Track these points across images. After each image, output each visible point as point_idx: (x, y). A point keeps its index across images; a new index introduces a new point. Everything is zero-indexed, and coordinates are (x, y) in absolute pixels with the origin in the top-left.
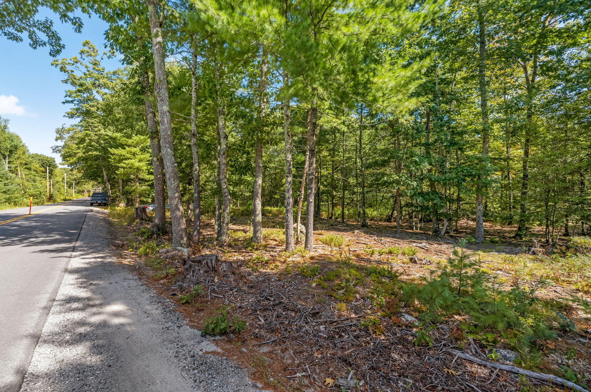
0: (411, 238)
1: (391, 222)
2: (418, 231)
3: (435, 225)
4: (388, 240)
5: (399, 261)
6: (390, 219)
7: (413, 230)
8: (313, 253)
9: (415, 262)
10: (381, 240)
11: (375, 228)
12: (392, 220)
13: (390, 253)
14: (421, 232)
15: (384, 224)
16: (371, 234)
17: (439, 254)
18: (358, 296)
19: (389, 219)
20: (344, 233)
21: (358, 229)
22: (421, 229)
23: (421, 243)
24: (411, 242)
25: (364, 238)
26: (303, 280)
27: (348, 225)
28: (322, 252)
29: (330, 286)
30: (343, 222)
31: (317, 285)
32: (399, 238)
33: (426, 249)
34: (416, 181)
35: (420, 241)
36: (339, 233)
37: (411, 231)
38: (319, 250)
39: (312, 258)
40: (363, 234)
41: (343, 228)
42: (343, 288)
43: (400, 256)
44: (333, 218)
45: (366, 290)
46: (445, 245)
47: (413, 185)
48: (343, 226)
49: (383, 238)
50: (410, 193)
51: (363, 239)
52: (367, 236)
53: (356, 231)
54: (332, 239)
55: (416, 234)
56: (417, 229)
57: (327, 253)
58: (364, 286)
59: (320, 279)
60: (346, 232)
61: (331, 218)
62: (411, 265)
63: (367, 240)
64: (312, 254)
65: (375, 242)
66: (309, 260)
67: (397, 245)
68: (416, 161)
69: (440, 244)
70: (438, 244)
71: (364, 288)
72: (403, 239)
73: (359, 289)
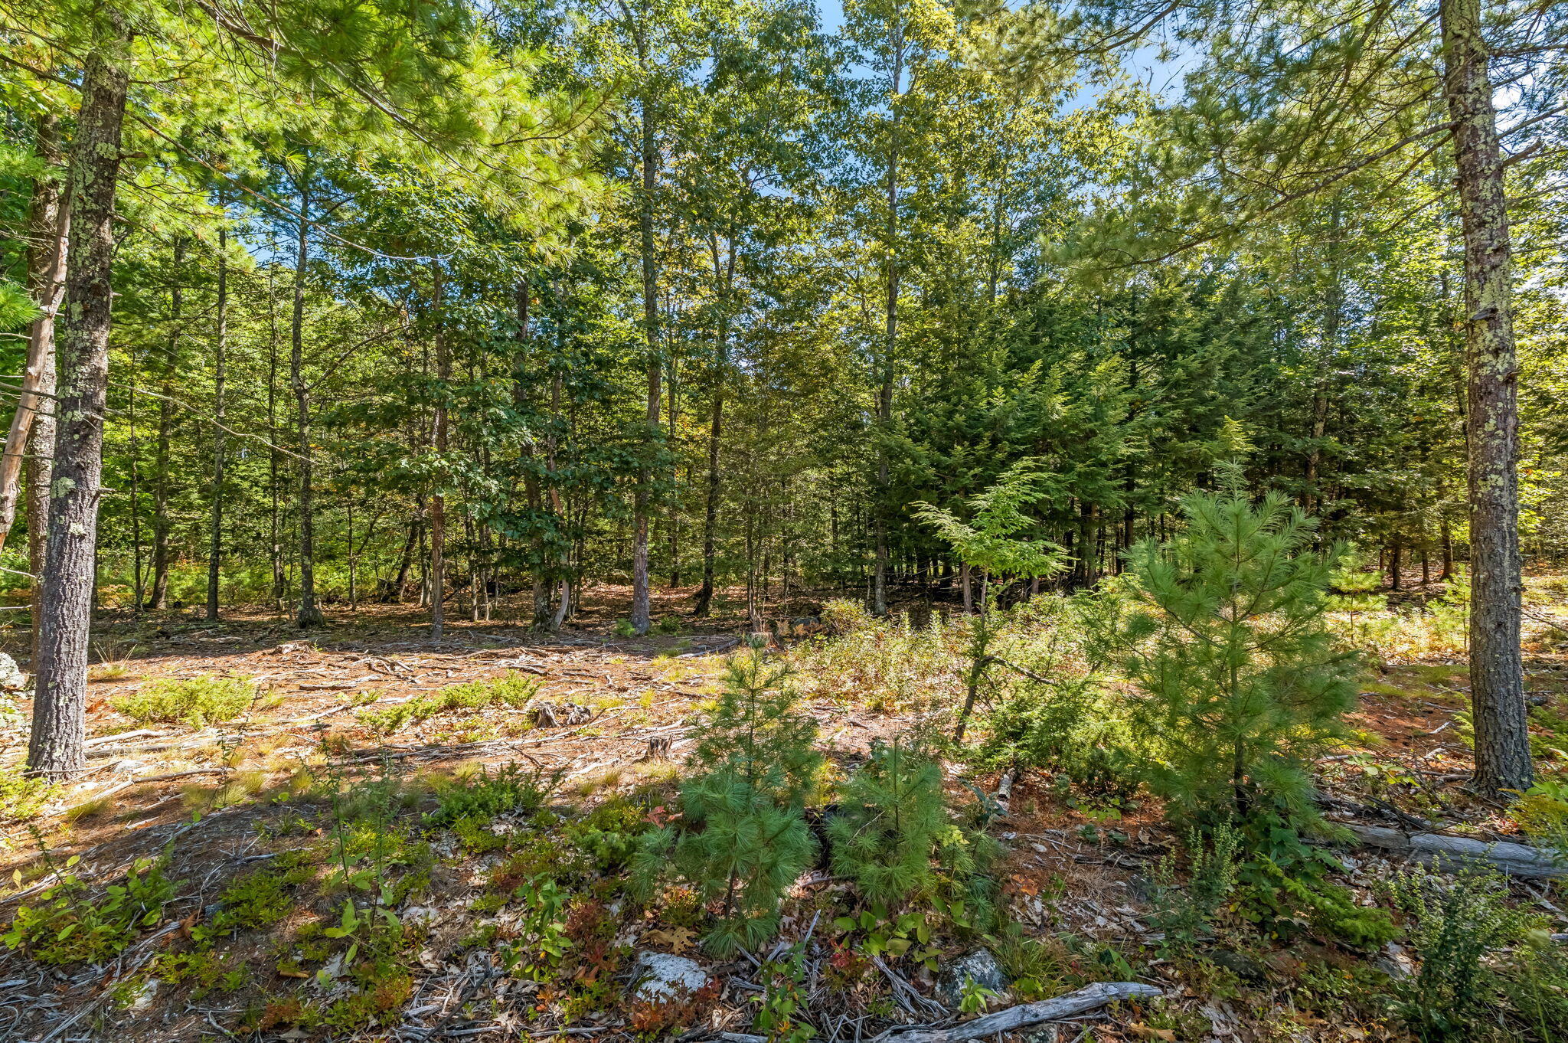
0: (479, 644)
1: (397, 602)
2: (487, 621)
3: (540, 599)
4: (416, 660)
5: (494, 730)
6: (395, 594)
7: (471, 619)
8: (90, 785)
9: (548, 722)
10: (393, 665)
11: (351, 625)
12: (401, 597)
13: (452, 705)
14: (496, 622)
15: (374, 609)
16: (349, 648)
17: (578, 679)
18: (426, 956)
19: (388, 593)
20: (233, 659)
21: (291, 637)
22: (495, 614)
23: (514, 656)
24: (490, 656)
25: (325, 667)
26: (46, 1000)
27: (236, 628)
28: (148, 771)
29: (255, 964)
30: (214, 615)
31: (165, 993)
32: (444, 650)
33: (541, 671)
34: (495, 477)
35: (510, 651)
36: (210, 661)
37: (470, 624)
38: (127, 762)
39: (88, 817)
40: (317, 654)
41: (221, 640)
42: (341, 946)
43: (489, 713)
44: (162, 606)
45: (453, 906)
46: (577, 653)
47: (489, 489)
48: (218, 633)
49: (395, 658)
50: (481, 512)
51: (321, 669)
52: (333, 658)
53: (288, 647)
54: (192, 696)
55: (488, 630)
56: (482, 615)
57: (179, 766)
58: (442, 890)
59: (185, 942)
60: (241, 653)
61: (153, 604)
62: (540, 735)
63: (338, 672)
64: (85, 792)
65: (374, 676)
66: (68, 833)
67: (451, 673)
68: (499, 419)
69: (566, 652)
70: (560, 652)
71: (441, 902)
72: (458, 650)
73: (422, 913)
